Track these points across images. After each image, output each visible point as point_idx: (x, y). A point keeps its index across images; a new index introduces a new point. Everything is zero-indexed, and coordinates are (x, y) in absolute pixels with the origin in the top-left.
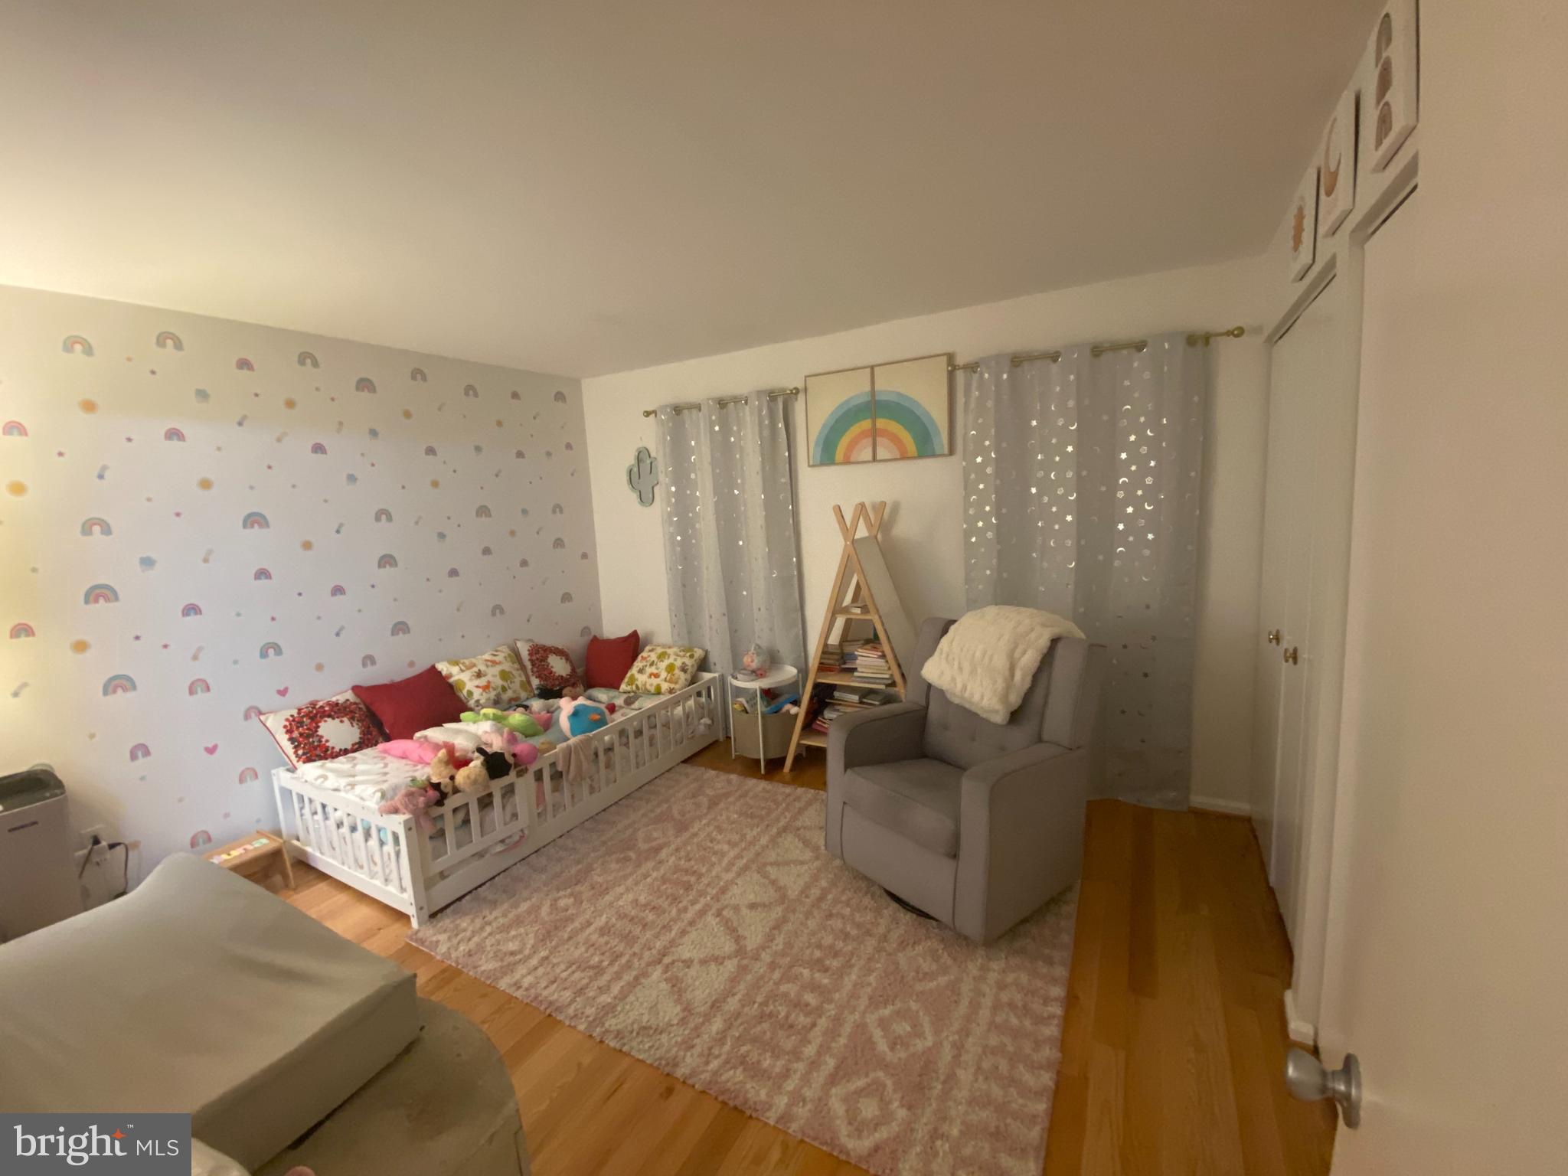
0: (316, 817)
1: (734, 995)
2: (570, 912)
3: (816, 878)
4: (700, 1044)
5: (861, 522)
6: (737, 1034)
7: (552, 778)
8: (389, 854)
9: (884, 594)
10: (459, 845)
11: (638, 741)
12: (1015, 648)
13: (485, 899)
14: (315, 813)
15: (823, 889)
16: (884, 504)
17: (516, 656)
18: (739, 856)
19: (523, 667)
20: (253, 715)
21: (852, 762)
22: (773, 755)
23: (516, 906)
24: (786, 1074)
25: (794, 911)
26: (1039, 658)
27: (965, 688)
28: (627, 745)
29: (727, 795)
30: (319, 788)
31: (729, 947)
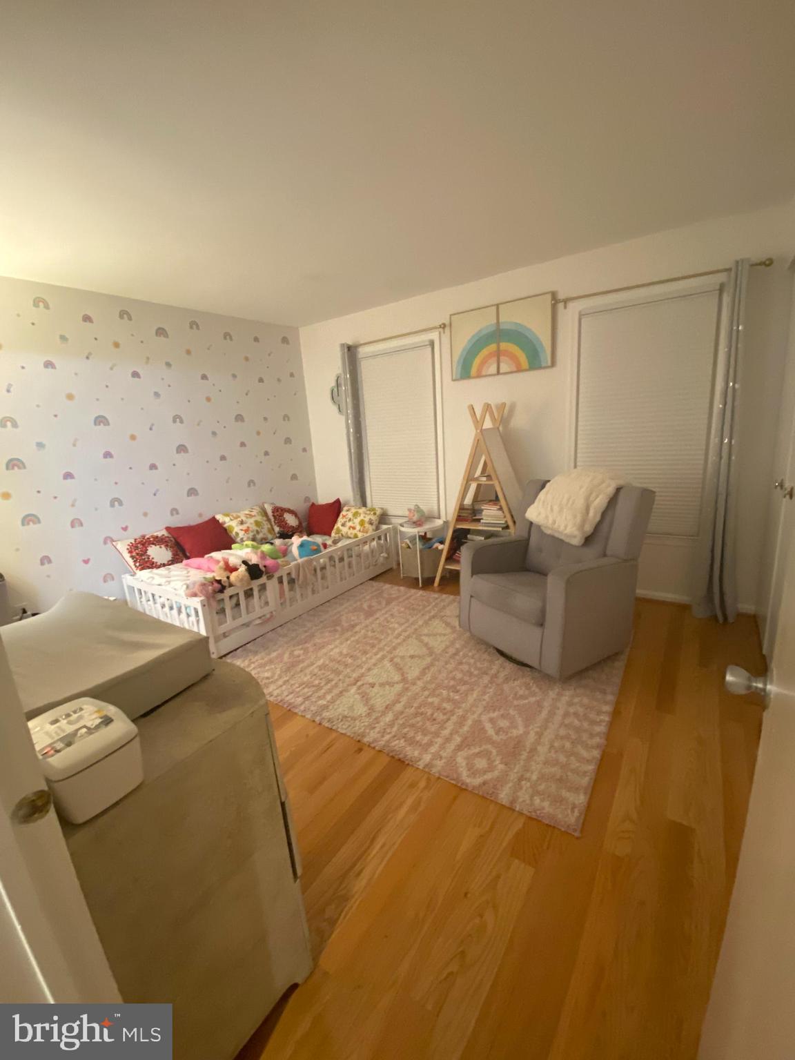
0: (149, 603)
1: (400, 702)
2: (301, 658)
3: (453, 643)
4: (379, 727)
5: (488, 417)
6: (401, 722)
7: (289, 583)
8: (193, 622)
9: (502, 466)
10: (234, 618)
11: (342, 564)
12: (591, 494)
13: (251, 651)
14: (149, 600)
15: (457, 649)
16: (504, 405)
17: (265, 513)
18: (405, 631)
19: (269, 520)
20: (109, 542)
21: (476, 570)
22: (427, 575)
23: (269, 654)
24: (430, 744)
25: (438, 660)
26: (607, 501)
27: (554, 522)
28: (334, 566)
29: (397, 598)
30: (150, 584)
31: (397, 678)
